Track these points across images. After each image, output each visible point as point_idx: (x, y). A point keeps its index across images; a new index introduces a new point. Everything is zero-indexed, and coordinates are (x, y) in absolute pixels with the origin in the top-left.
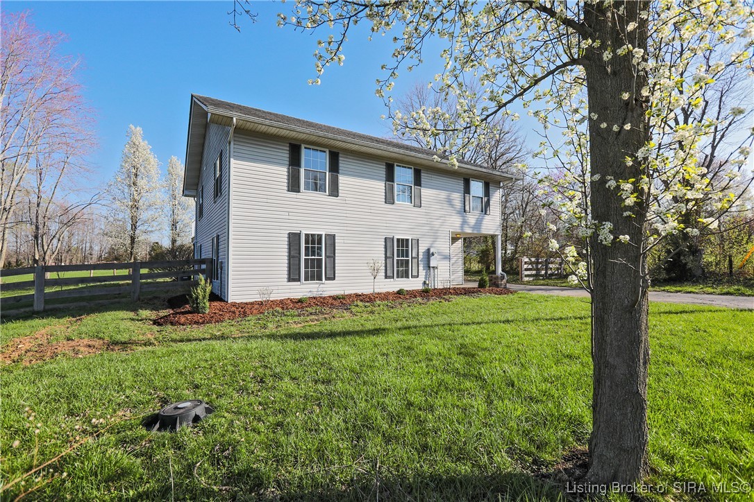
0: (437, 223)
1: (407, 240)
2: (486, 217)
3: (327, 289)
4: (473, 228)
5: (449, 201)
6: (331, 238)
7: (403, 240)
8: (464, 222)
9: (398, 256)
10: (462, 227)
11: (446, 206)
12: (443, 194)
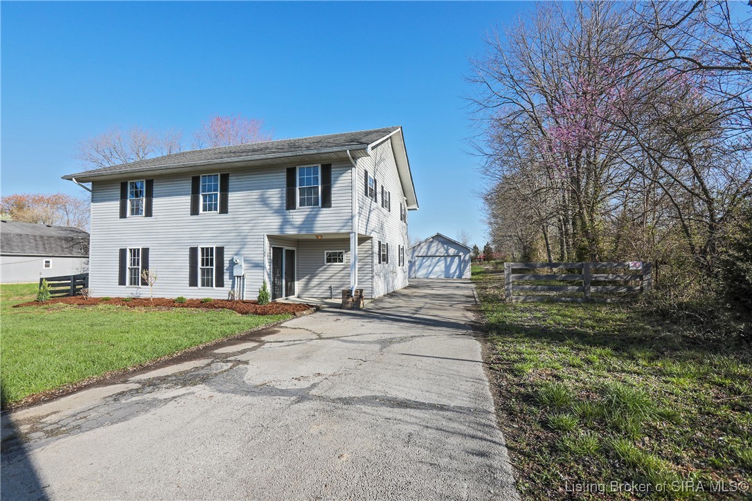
0: (246, 228)
1: (212, 249)
2: (325, 211)
3: (144, 292)
4: (300, 228)
5: (264, 201)
6: (146, 251)
7: (207, 249)
8: (285, 222)
9: (203, 265)
10: (282, 228)
11: (258, 206)
12: (255, 194)
